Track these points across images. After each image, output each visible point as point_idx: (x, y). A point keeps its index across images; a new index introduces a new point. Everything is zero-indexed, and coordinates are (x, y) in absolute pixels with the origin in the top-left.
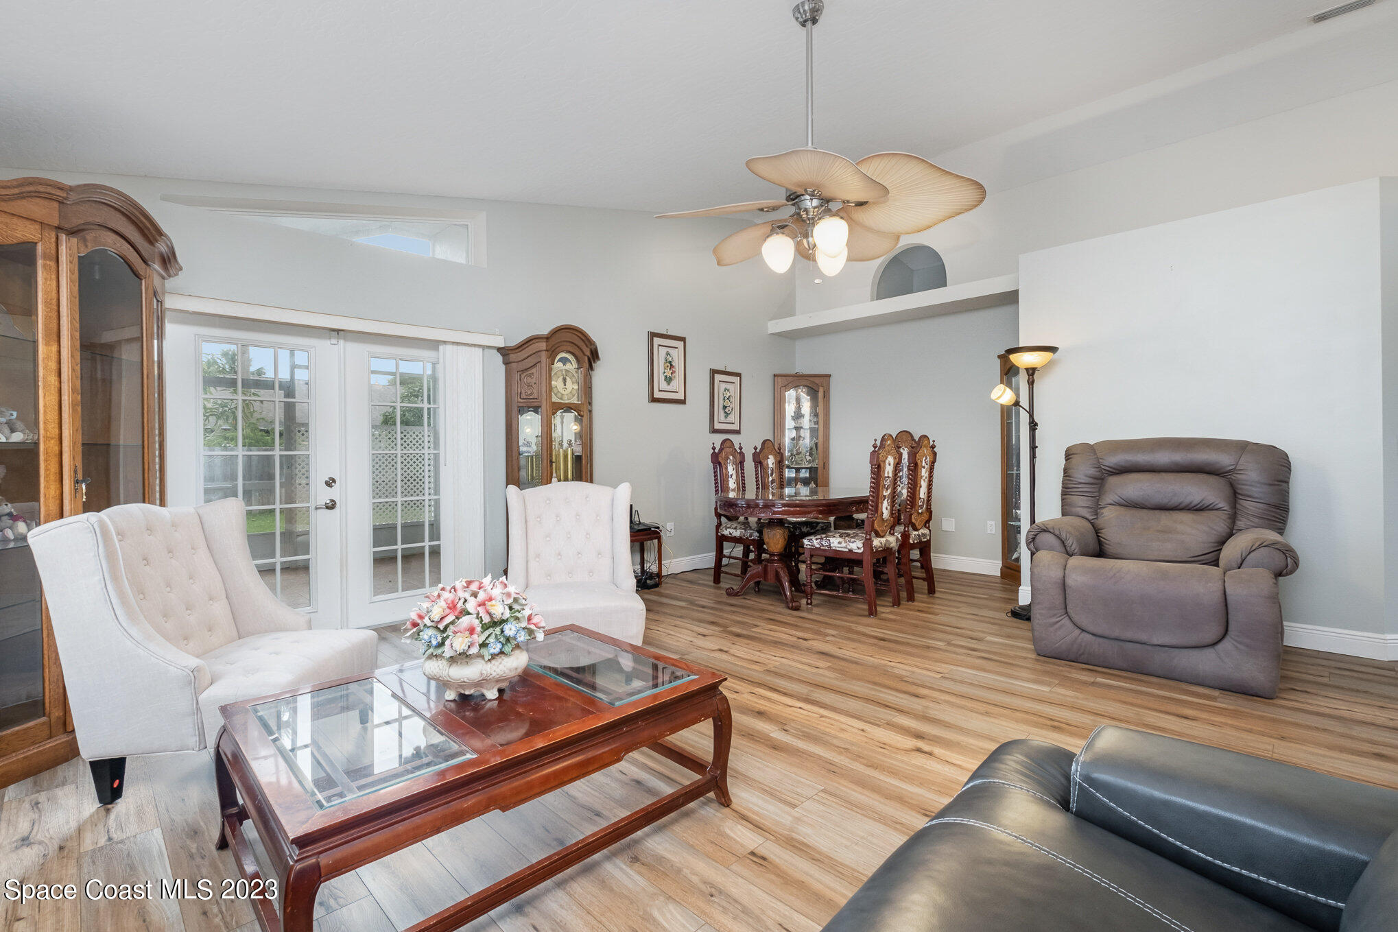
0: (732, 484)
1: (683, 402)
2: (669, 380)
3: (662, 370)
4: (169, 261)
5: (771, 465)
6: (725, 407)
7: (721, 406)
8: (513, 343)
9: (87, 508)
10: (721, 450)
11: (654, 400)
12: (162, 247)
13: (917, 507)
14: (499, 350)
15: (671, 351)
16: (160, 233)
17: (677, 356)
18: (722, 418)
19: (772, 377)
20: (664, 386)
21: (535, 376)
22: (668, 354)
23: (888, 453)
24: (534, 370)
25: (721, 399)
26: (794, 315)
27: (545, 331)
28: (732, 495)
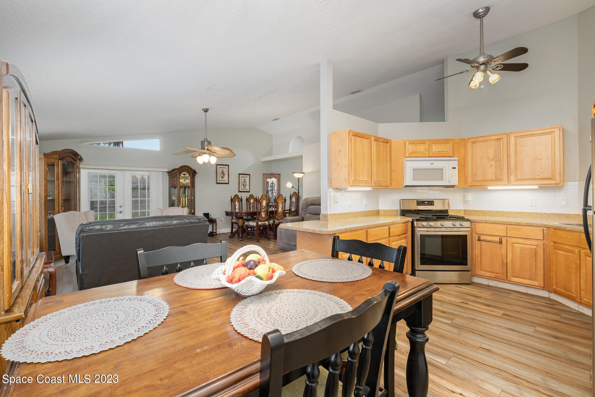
0: (237, 207)
1: (228, 183)
2: (222, 177)
3: (220, 175)
4: (81, 159)
5: (252, 202)
6: (243, 185)
7: (242, 184)
8: (169, 170)
9: (64, 212)
10: (234, 198)
11: (217, 183)
12: (79, 157)
13: (278, 214)
14: (167, 172)
15: (223, 169)
16: (78, 155)
17: (225, 170)
18: (243, 188)
19: (262, 175)
20: (221, 179)
21: (176, 179)
22: (222, 170)
23: (264, 200)
24: (175, 178)
25: (242, 183)
26: (272, 155)
27: (178, 167)
28: (237, 211)
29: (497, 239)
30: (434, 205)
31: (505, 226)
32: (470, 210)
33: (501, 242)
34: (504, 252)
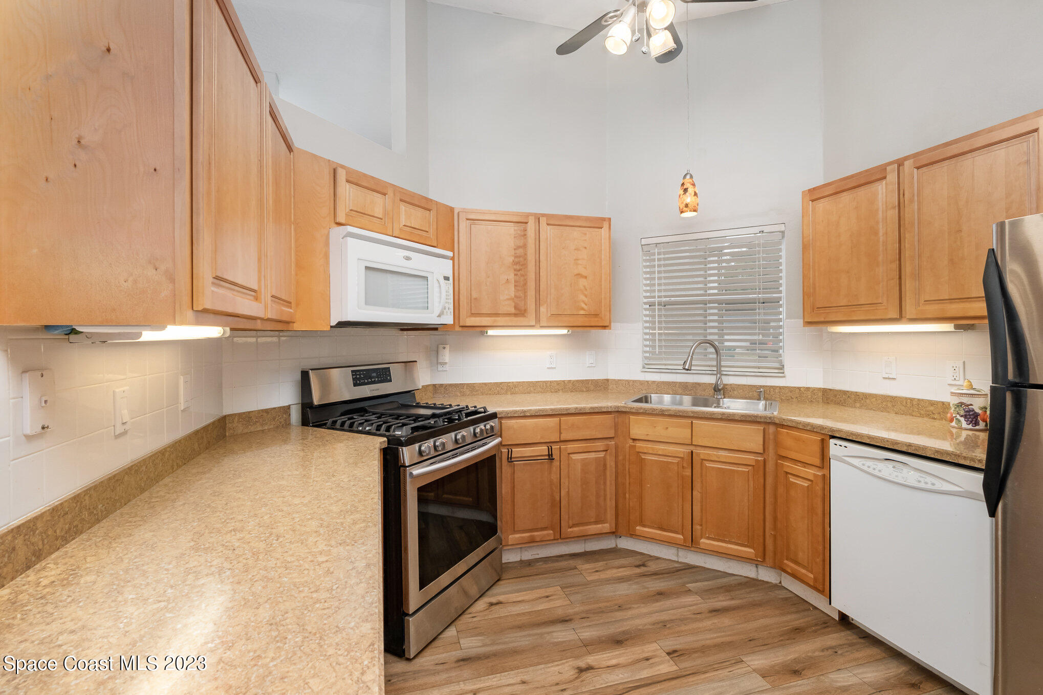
29: (543, 449)
30: (390, 381)
31: (556, 420)
32: (447, 385)
33: (550, 457)
34: (555, 477)
